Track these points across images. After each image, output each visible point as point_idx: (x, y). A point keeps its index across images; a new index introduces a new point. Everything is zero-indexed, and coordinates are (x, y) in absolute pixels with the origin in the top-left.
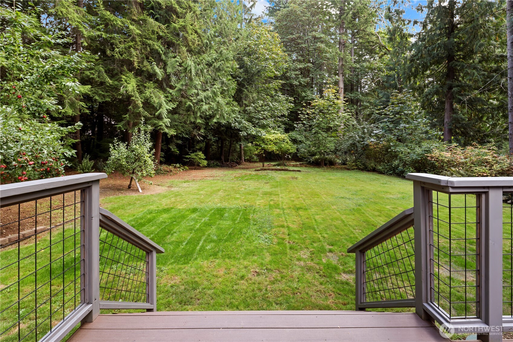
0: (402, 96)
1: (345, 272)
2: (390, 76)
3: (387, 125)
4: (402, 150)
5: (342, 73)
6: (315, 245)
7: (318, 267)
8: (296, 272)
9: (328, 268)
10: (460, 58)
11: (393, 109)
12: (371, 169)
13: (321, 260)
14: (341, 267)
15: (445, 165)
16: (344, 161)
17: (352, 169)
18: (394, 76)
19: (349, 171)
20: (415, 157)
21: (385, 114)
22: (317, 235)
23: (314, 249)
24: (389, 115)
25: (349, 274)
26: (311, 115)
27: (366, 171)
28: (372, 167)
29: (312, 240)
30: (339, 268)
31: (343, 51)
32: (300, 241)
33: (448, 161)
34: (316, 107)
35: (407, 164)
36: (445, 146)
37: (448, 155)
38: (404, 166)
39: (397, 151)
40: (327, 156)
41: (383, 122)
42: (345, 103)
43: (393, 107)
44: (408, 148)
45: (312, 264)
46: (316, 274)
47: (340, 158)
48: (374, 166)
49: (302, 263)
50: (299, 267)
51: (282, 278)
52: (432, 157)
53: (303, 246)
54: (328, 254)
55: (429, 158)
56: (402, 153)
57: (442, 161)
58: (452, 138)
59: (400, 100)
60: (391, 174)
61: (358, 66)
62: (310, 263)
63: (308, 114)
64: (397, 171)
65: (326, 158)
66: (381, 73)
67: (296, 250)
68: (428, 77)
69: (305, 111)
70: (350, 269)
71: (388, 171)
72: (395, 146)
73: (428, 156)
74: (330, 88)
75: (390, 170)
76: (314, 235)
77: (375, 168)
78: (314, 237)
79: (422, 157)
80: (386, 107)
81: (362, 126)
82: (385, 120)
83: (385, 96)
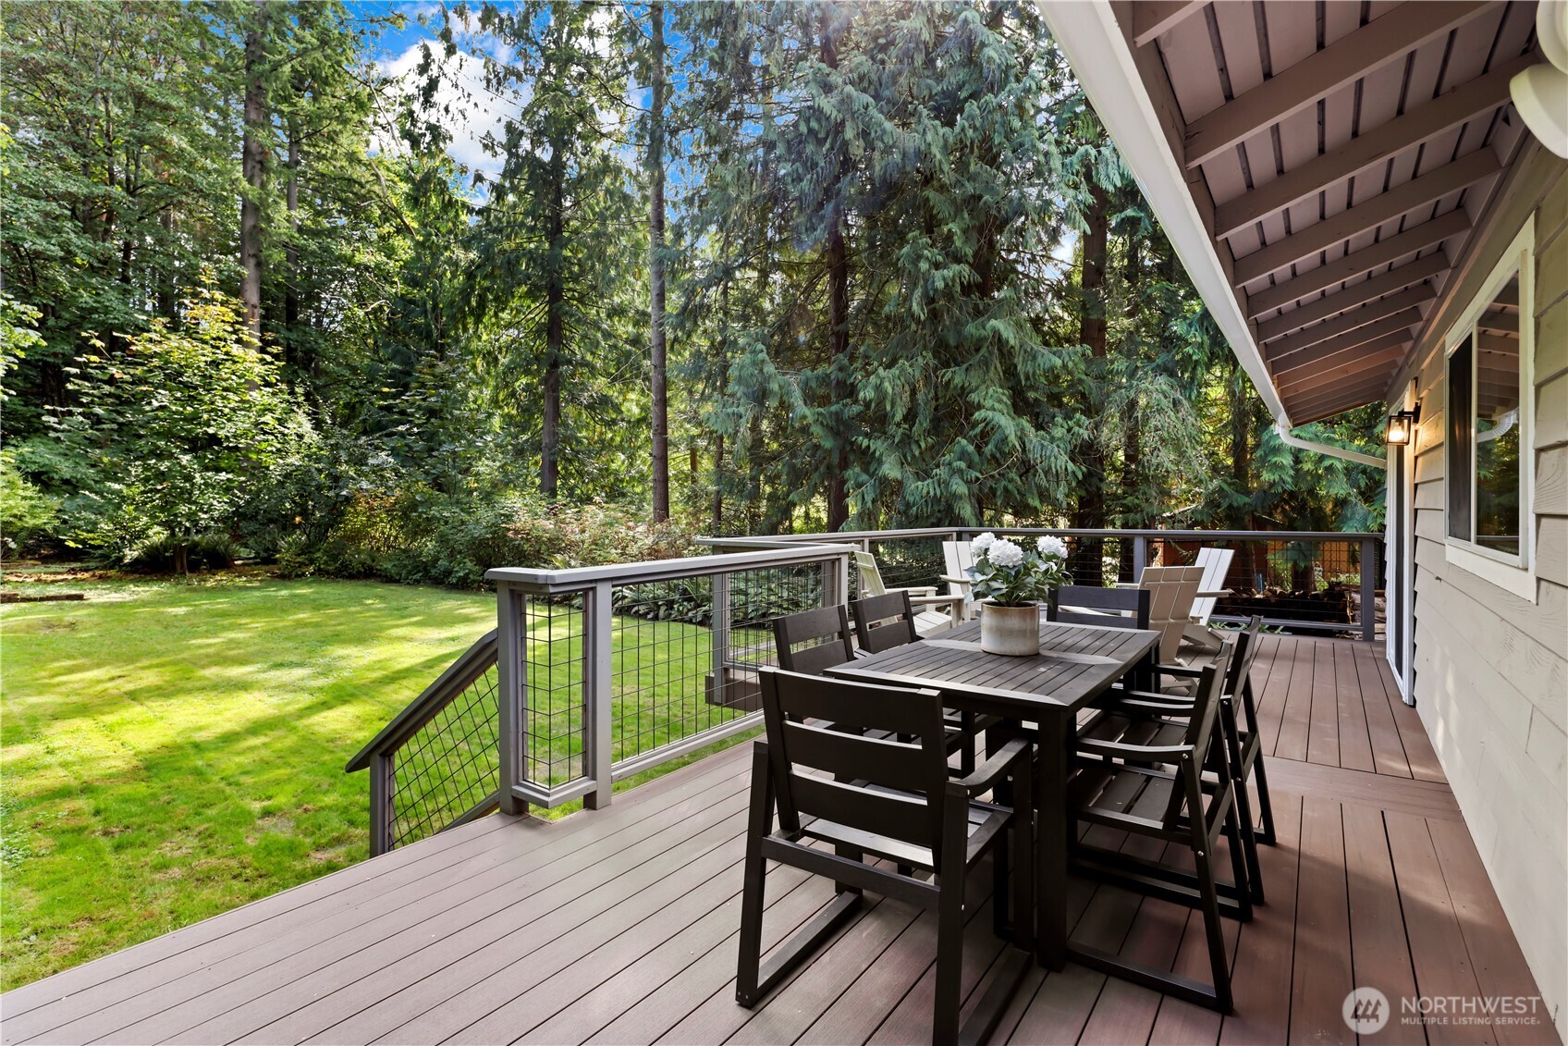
0: (447, 368)
1: (319, 848)
2: (412, 302)
3: (407, 445)
4: (445, 514)
5: (255, 256)
6: (211, 812)
7: (234, 863)
8: (161, 901)
9: (270, 854)
10: (573, 298)
11: (424, 400)
12: (359, 572)
13: (241, 842)
14: (308, 841)
15: (544, 547)
16: (267, 550)
17: (297, 576)
18: (425, 304)
19: (289, 583)
20: (478, 532)
21: (403, 413)
22: (211, 785)
23: (211, 824)
24: (412, 415)
25: (332, 846)
26: (128, 387)
27: (343, 577)
28: (363, 564)
29: (196, 802)
30: (302, 844)
31: (257, 182)
32: (151, 817)
33: (550, 540)
34: (156, 362)
35: (460, 552)
36: (544, 503)
37: (549, 525)
38: (452, 556)
39: (434, 517)
40: (197, 538)
41: (395, 434)
42: (272, 363)
43: (421, 394)
44: (462, 510)
45: (213, 861)
46: (234, 882)
47: (251, 542)
48: (369, 562)
49: (176, 872)
50: (169, 885)
51: (109, 932)
52: (517, 532)
53: (166, 827)
54: (260, 822)
55: (510, 534)
56: (446, 523)
57: (538, 539)
58: (559, 483)
59: (442, 380)
60: (417, 582)
61: (313, 245)
62: (204, 862)
63: (111, 381)
64: (433, 571)
65: (196, 545)
66: (387, 287)
67: (143, 844)
68: (509, 326)
69: (102, 368)
70: (335, 834)
71: (409, 573)
72: (429, 503)
73: (509, 530)
74: (212, 301)
75: (416, 569)
76: (204, 787)
77: (371, 568)
78: (203, 792)
79: (495, 532)
80: (403, 393)
81: (333, 442)
82: (402, 428)
83: (398, 358)
